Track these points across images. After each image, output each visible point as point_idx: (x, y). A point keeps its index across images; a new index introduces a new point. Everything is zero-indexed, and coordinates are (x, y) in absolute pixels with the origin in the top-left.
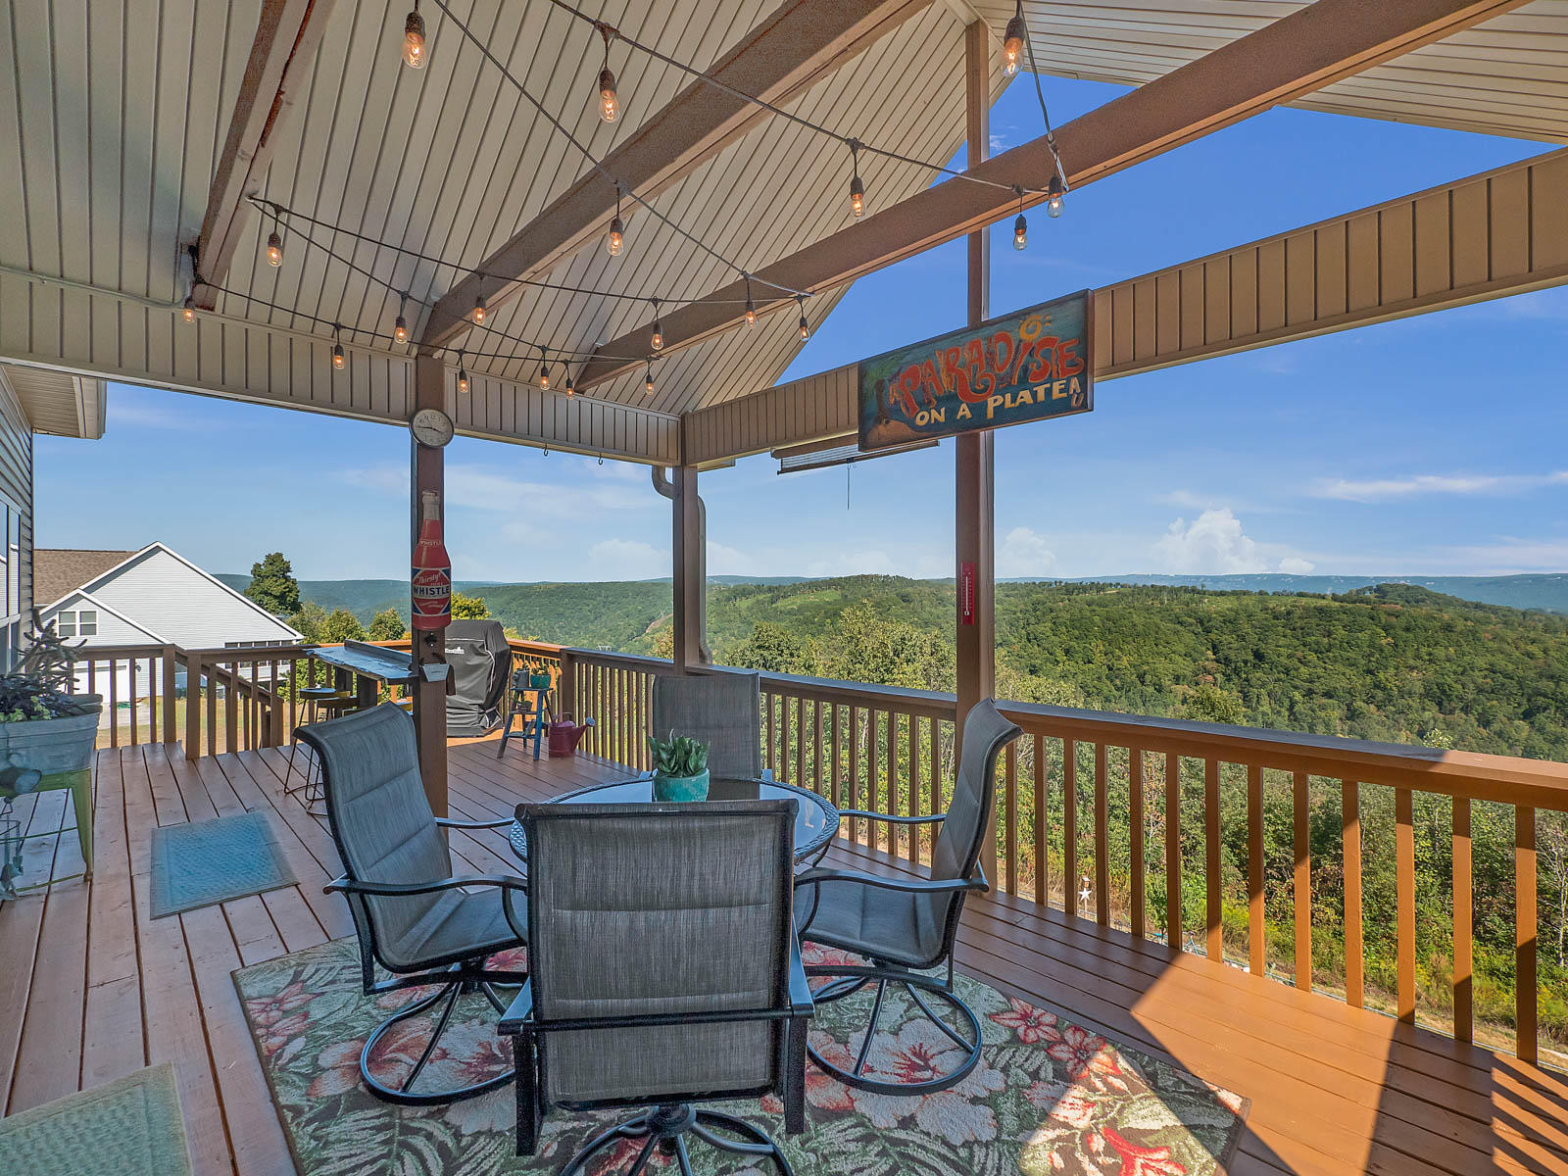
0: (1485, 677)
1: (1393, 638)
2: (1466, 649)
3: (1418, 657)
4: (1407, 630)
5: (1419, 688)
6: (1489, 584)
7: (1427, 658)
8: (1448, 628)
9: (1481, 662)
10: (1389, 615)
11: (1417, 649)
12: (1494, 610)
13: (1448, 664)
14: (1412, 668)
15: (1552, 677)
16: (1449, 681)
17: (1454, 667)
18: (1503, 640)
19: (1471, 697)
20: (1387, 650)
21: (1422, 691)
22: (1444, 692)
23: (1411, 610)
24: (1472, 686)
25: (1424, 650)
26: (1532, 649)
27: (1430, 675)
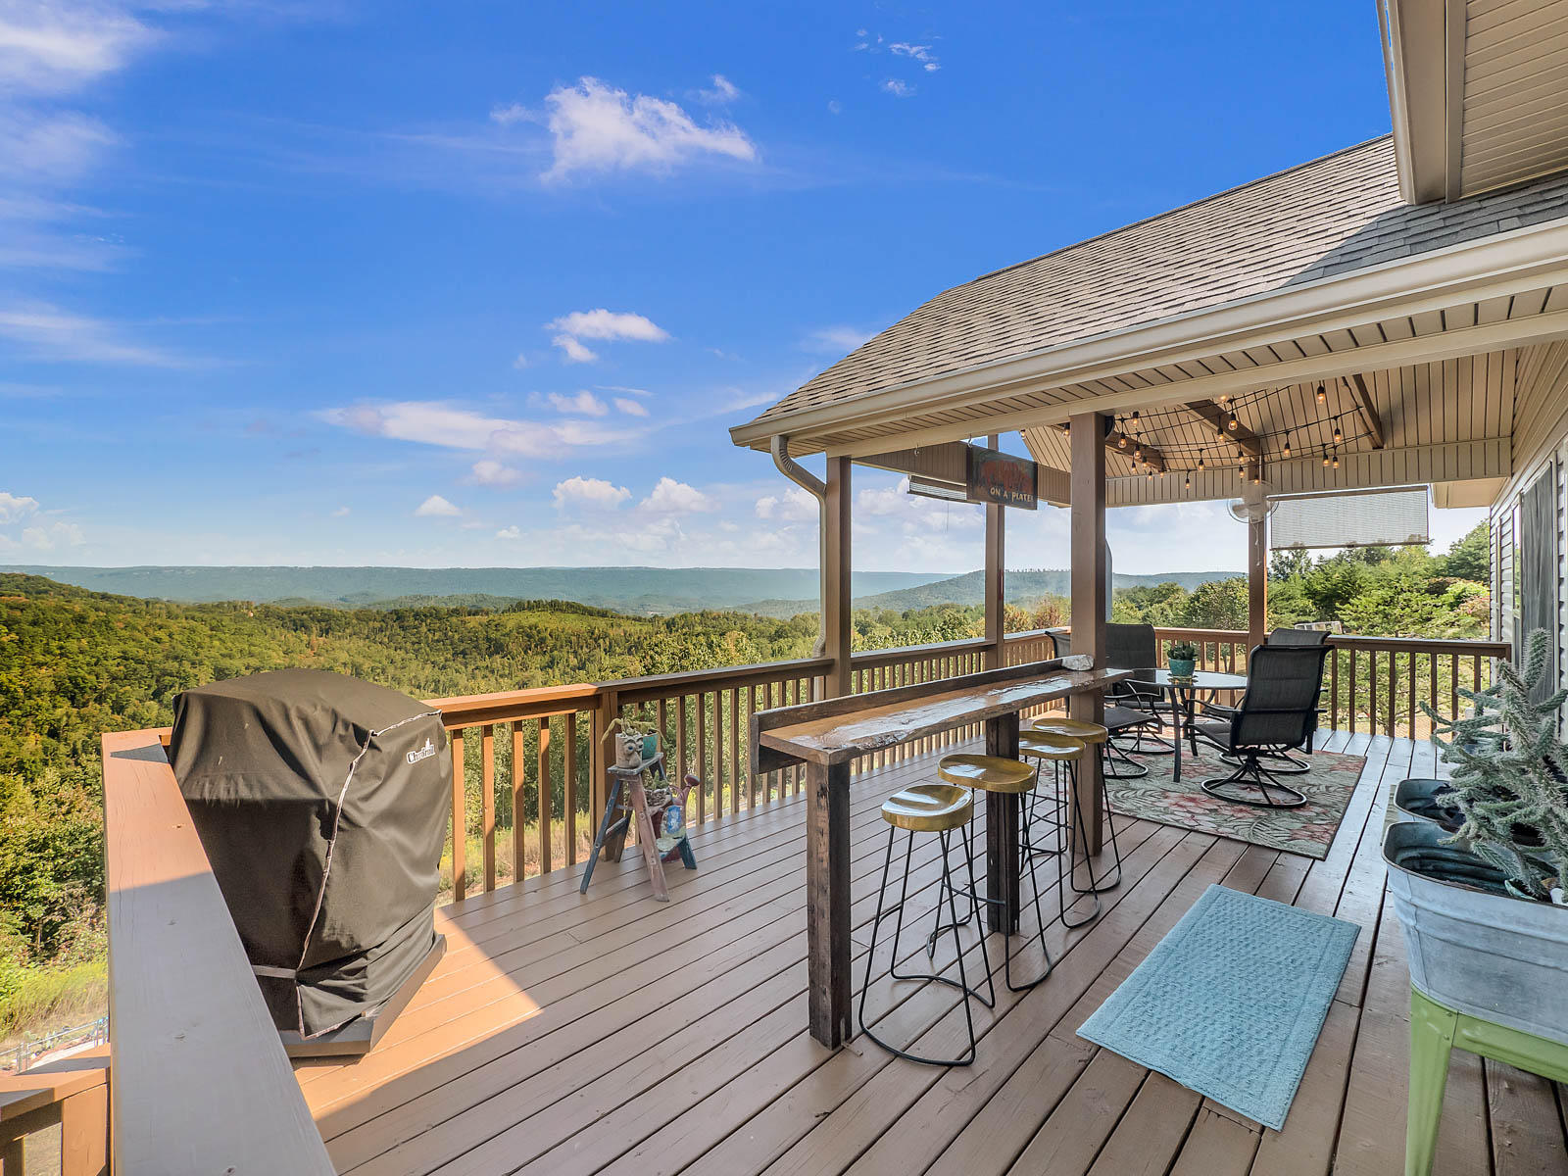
0: (118, 665)
1: (17, 634)
2: (99, 639)
3: (47, 652)
4: (34, 623)
5: (50, 686)
6: (111, 575)
7: (59, 652)
8: (80, 620)
9: (114, 651)
10: (11, 608)
11: (47, 644)
12: (121, 600)
13: (81, 656)
14: (40, 665)
15: (176, 658)
16: (83, 673)
17: (88, 658)
18: (134, 628)
19: (104, 686)
20: (11, 649)
21: (53, 687)
22: (76, 685)
23: (38, 602)
24: (106, 675)
25: (54, 644)
26: (160, 634)
27: (62, 670)
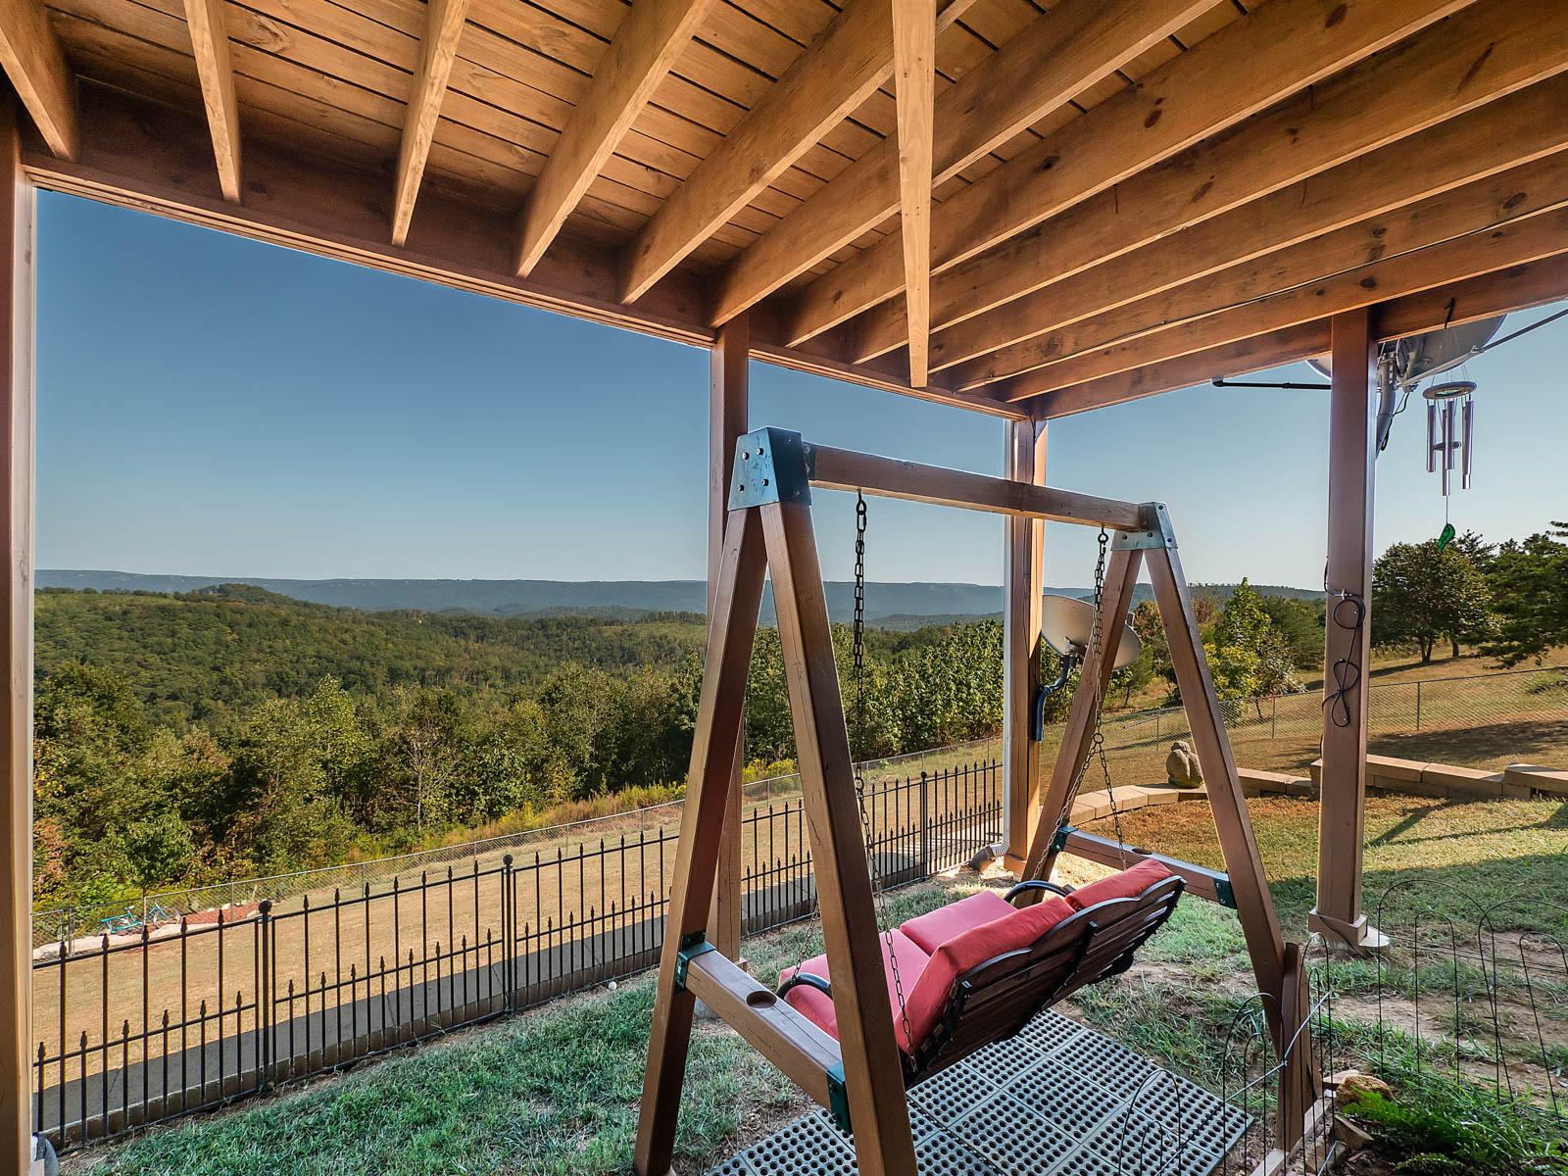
0: (314, 663)
1: (238, 634)
2: (299, 640)
3: (260, 650)
4: (250, 625)
5: (261, 679)
6: (313, 586)
7: (268, 650)
8: (285, 623)
9: (311, 651)
10: (234, 612)
11: (260, 643)
12: (318, 607)
13: (285, 654)
14: (255, 661)
15: (358, 658)
16: (287, 669)
17: (291, 657)
18: (326, 631)
19: (304, 681)
20: (233, 646)
21: (264, 681)
22: (282, 680)
23: (254, 608)
24: (304, 671)
25: (265, 643)
26: (346, 637)
27: (271, 666)
